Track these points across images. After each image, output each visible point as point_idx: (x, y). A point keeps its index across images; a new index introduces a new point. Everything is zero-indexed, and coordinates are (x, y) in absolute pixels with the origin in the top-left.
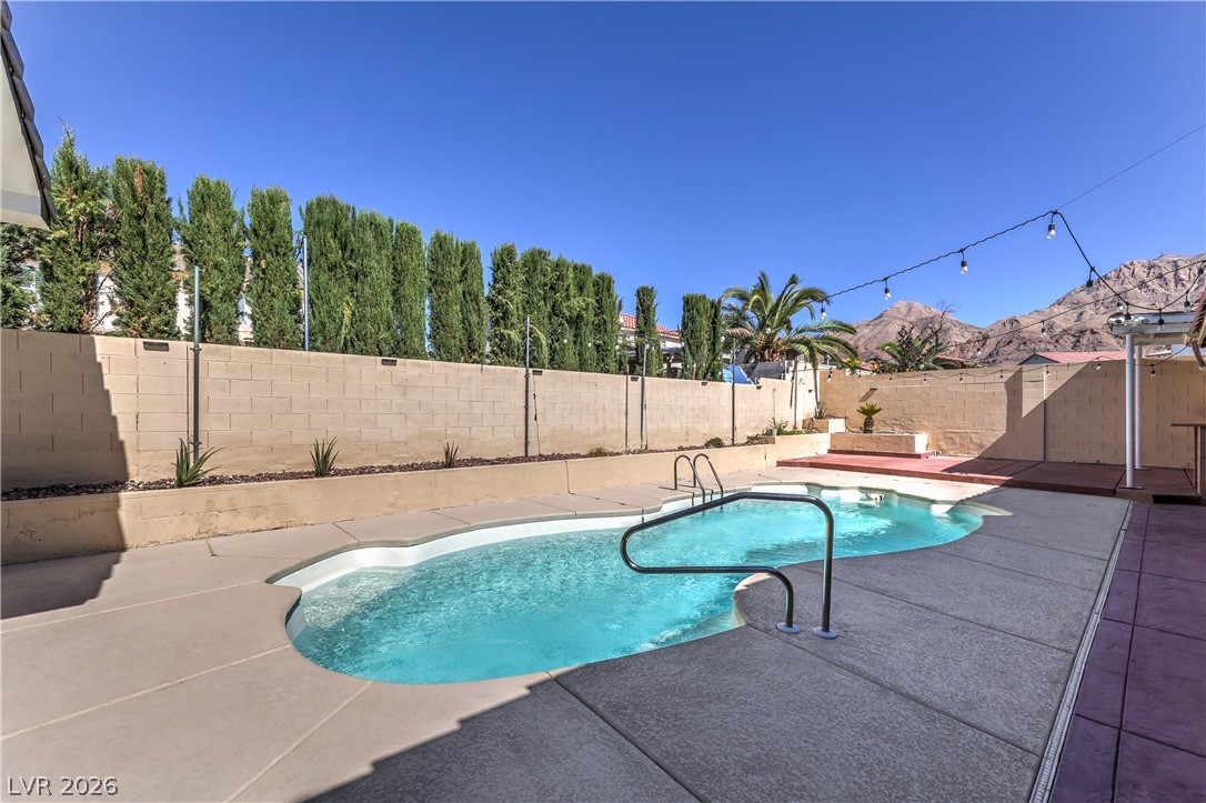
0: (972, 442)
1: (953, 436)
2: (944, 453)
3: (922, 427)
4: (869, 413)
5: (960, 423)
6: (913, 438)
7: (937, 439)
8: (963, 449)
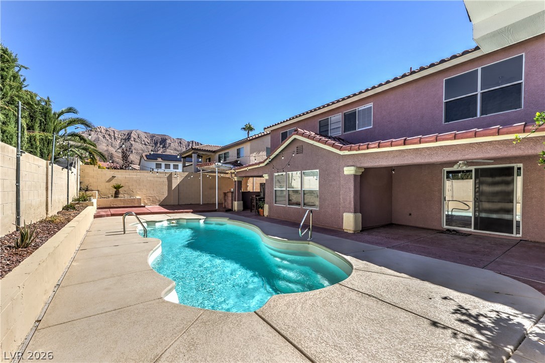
0: (156, 199)
1: (149, 197)
2: (147, 204)
3: (137, 194)
4: (117, 188)
5: (152, 192)
6: (140, 199)
7: (144, 199)
8: (153, 203)
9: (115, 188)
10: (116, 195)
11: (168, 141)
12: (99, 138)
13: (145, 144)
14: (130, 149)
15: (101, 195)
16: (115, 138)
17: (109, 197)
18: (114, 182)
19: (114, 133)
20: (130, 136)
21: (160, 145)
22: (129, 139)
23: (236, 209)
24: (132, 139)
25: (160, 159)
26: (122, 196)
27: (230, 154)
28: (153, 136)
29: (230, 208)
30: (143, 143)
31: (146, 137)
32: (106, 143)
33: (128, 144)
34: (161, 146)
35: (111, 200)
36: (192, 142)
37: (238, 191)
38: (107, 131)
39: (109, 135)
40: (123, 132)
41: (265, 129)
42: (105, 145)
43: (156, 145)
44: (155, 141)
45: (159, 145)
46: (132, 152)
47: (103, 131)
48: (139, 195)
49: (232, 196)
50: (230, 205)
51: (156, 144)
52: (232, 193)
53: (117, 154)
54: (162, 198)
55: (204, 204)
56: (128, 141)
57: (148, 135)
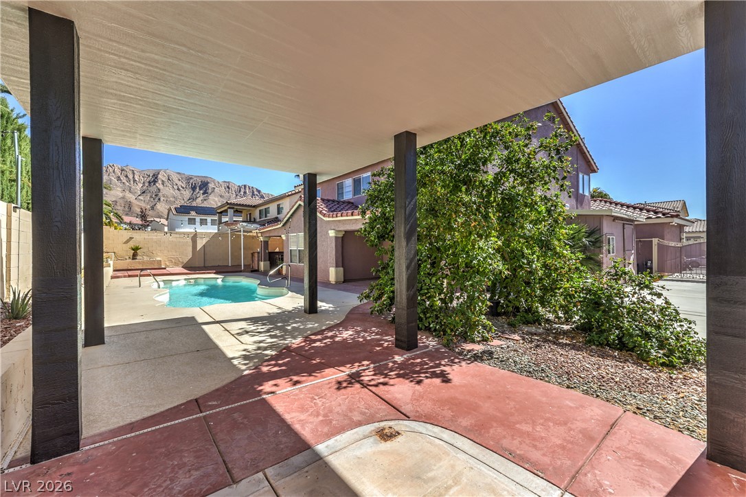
0: (180, 262)
1: (171, 259)
2: (168, 267)
3: (158, 256)
4: (136, 249)
5: (174, 253)
6: (160, 261)
7: (165, 261)
8: (176, 264)
9: (133, 250)
10: (134, 256)
11: (211, 186)
12: (111, 180)
13: (178, 189)
14: (156, 195)
15: (117, 258)
16: (134, 181)
17: (126, 259)
18: (132, 244)
19: (134, 174)
20: (156, 178)
21: (200, 190)
22: (155, 182)
23: (262, 269)
24: (160, 182)
25: (193, 213)
26: (141, 258)
27: (271, 209)
28: (189, 179)
29: (257, 269)
30: (176, 187)
31: (179, 180)
32: (121, 188)
33: (153, 189)
34: (202, 192)
35: (128, 263)
36: (245, 186)
37: (265, 251)
38: (122, 170)
39: (127, 176)
40: (146, 172)
41: (295, 187)
42: (120, 190)
43: (194, 191)
44: (192, 184)
45: (198, 189)
46: (159, 199)
47: (118, 172)
48: (160, 256)
49: (258, 257)
50: (257, 265)
51: (194, 189)
52: (258, 253)
53: (138, 203)
54: (186, 260)
55: (232, 266)
56: (154, 184)
57: (183, 176)
